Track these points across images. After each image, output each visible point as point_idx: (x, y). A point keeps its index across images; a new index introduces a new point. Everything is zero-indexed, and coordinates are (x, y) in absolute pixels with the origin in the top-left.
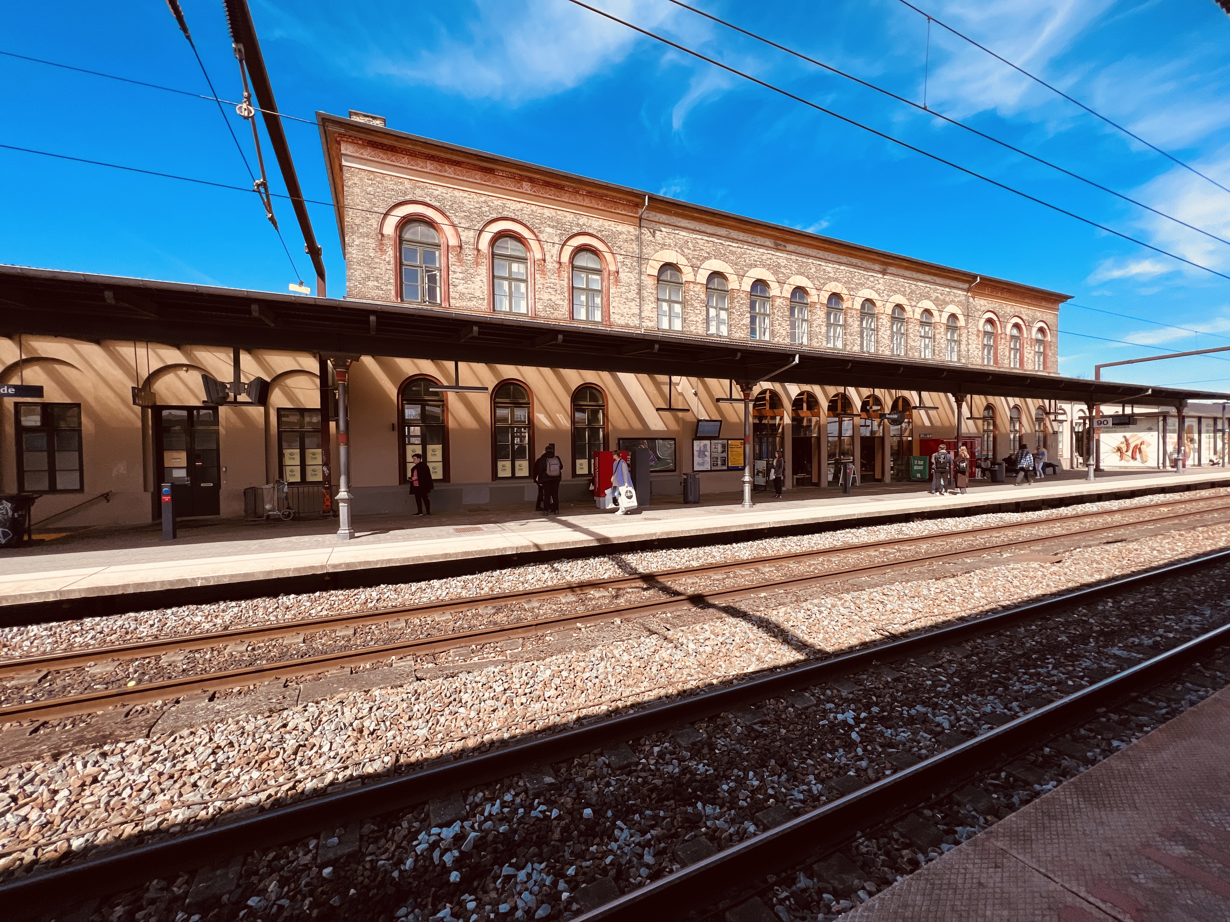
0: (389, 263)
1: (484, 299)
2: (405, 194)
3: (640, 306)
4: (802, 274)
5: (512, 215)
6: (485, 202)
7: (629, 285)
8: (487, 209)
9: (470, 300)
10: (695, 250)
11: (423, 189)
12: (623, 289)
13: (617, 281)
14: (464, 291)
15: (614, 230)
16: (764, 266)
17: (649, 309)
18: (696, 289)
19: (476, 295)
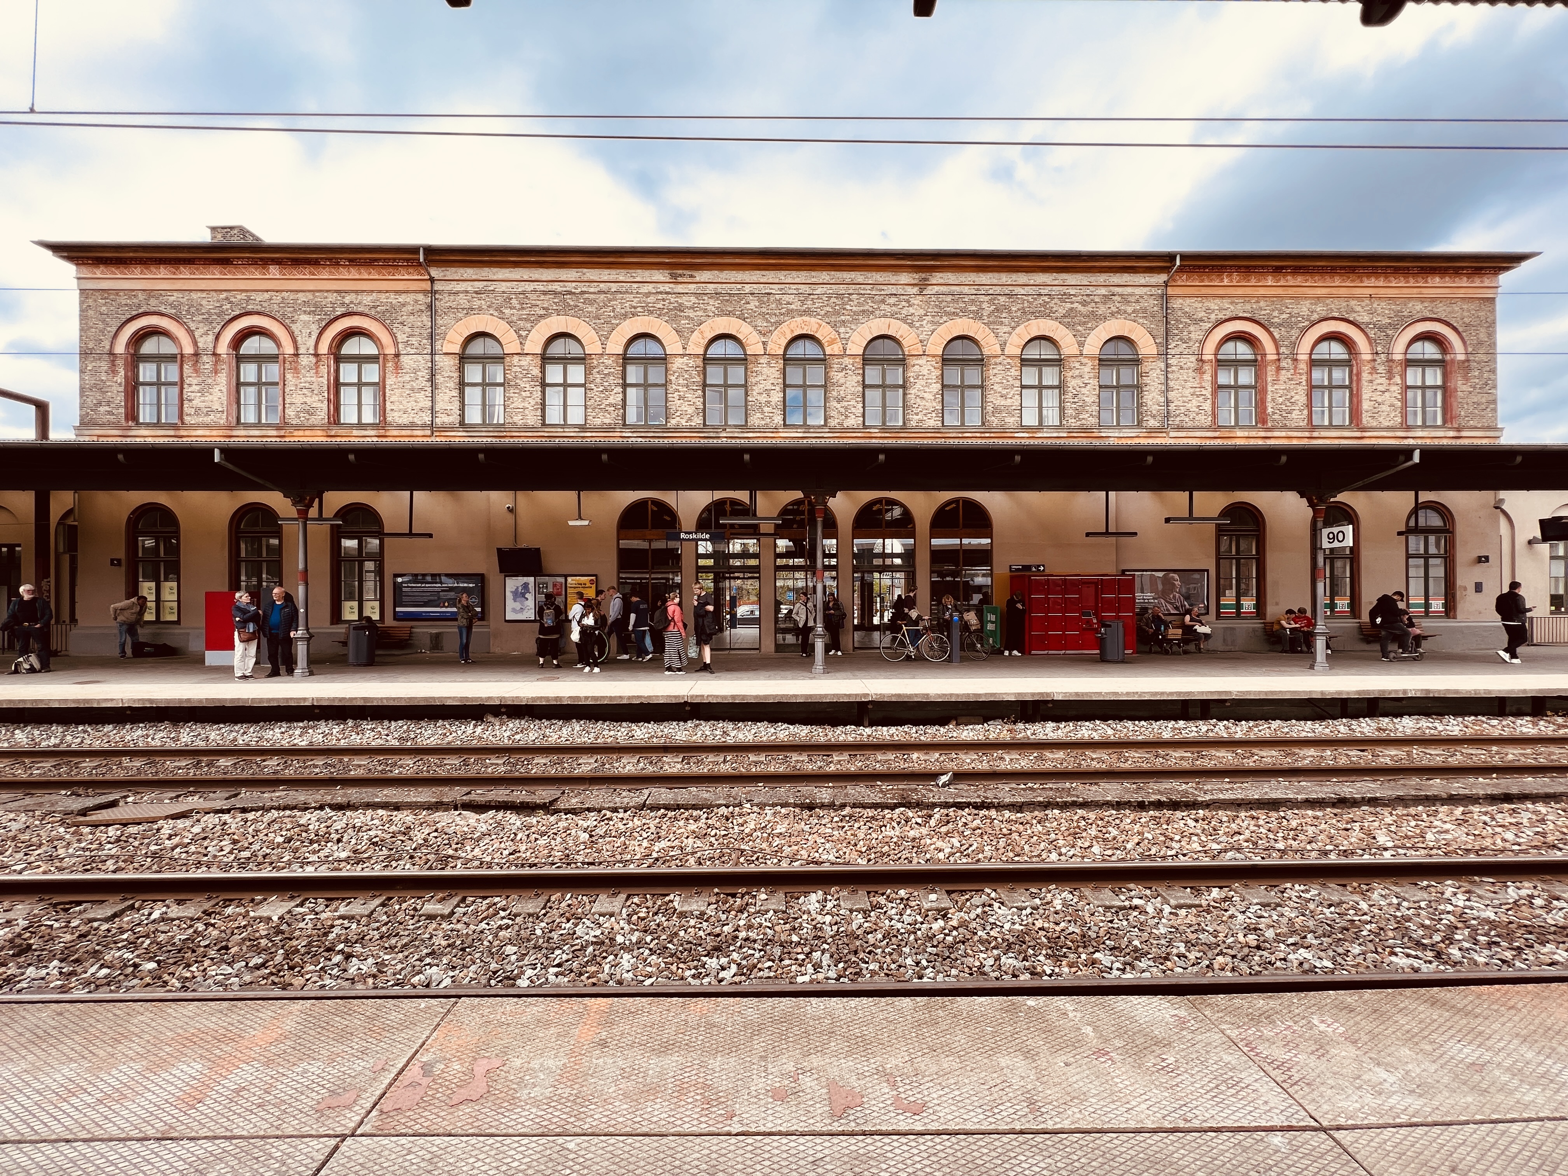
0: (120, 384)
1: (223, 412)
2: (139, 306)
3: (432, 397)
5: (258, 308)
6: (227, 298)
7: (415, 371)
8: (228, 306)
9: (207, 414)
10: (523, 308)
11: (157, 298)
13: (398, 367)
14: (202, 405)
15: (394, 302)
17: (447, 398)
18: (522, 363)
19: (214, 408)
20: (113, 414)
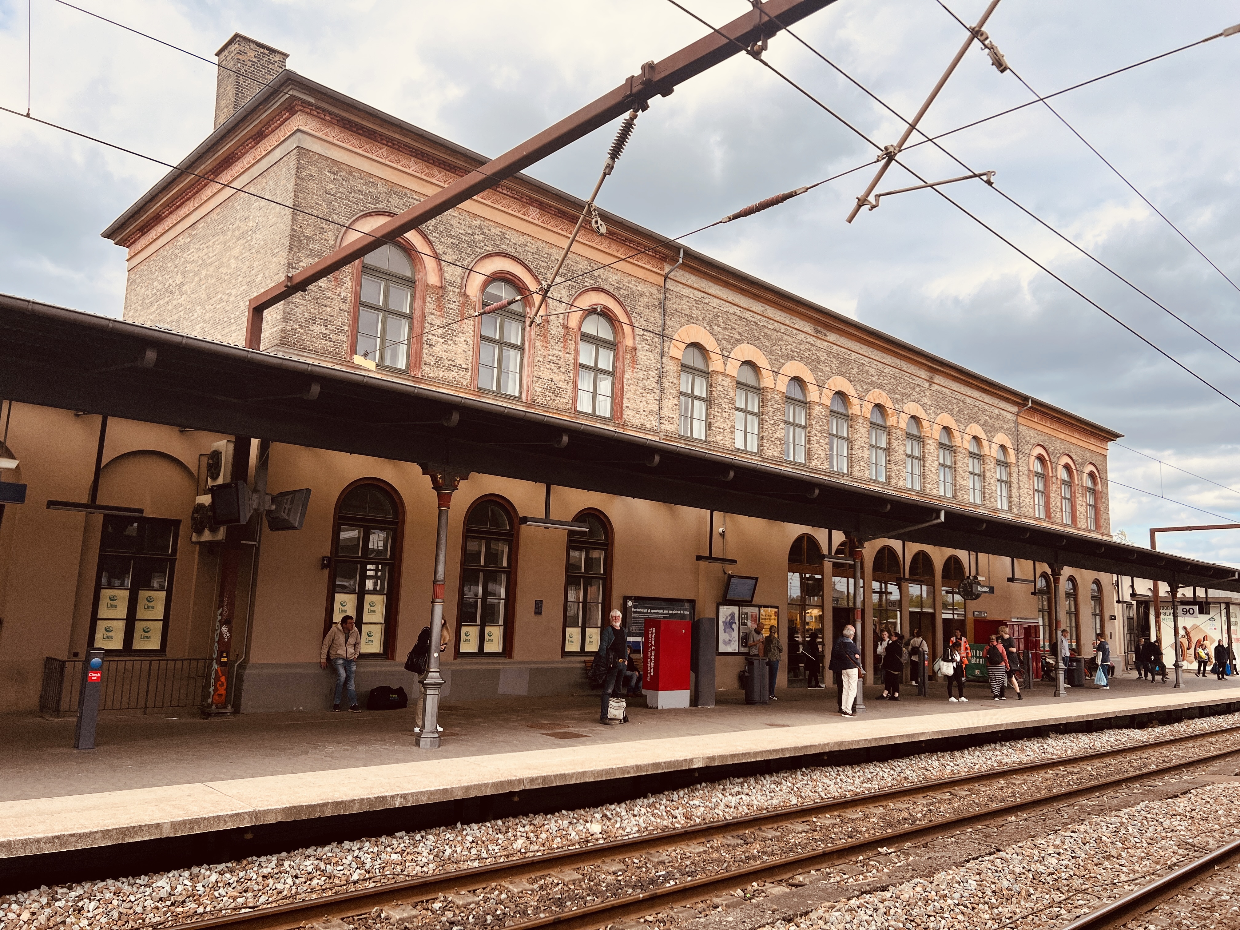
0: (344, 300)
1: (467, 369)
2: (377, 200)
3: (661, 400)
4: (843, 375)
5: (513, 252)
6: (480, 227)
7: (648, 369)
8: (481, 237)
9: (449, 369)
10: (726, 329)
11: (401, 197)
12: (641, 375)
13: (634, 362)
14: (442, 354)
15: (634, 288)
16: (802, 359)
17: (670, 405)
18: (725, 383)
19: (458, 362)
20: (330, 340)
